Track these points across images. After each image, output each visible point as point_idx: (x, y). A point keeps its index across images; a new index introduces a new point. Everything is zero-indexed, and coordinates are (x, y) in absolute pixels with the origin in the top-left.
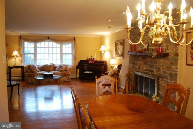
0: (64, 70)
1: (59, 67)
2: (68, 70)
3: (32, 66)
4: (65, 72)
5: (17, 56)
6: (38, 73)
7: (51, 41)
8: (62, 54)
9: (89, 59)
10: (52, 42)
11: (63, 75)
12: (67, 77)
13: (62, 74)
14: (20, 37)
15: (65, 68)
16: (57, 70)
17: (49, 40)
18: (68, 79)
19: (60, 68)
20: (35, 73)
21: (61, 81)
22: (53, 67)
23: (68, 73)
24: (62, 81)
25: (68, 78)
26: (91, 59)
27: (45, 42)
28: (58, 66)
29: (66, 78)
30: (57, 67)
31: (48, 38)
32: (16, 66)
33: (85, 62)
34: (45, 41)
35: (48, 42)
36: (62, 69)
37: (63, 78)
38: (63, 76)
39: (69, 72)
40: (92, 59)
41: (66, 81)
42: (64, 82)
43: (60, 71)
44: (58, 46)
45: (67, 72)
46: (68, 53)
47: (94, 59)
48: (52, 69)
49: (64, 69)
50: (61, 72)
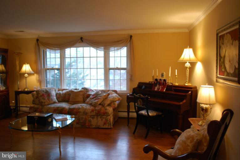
0: (99, 103)
1: (94, 95)
2: (107, 102)
3: (43, 91)
4: (100, 106)
5: (30, 74)
6: (49, 106)
7: (87, 45)
8: (107, 70)
9: (156, 82)
10: (90, 47)
11: (94, 114)
12: (104, 120)
13: (93, 111)
14: (38, 40)
15: (102, 100)
16: (87, 103)
17: (82, 44)
18: (105, 124)
19: (95, 97)
20: (45, 106)
21: (91, 125)
22: (84, 95)
23: (106, 109)
24: (93, 127)
25: (106, 120)
26: (158, 81)
27: (77, 47)
28: (93, 93)
29: (102, 120)
30: (91, 97)
31: (80, 40)
32: (26, 90)
33: (146, 87)
34: (76, 45)
35: (83, 47)
36: (96, 101)
37: (95, 119)
38: (95, 117)
39: (108, 108)
40: (162, 81)
41: (102, 127)
42: (99, 128)
43: (91, 104)
44: (101, 53)
45: (103, 108)
46: (119, 67)
47: (165, 80)
48: (82, 100)
49: (100, 101)
50: (92, 108)
